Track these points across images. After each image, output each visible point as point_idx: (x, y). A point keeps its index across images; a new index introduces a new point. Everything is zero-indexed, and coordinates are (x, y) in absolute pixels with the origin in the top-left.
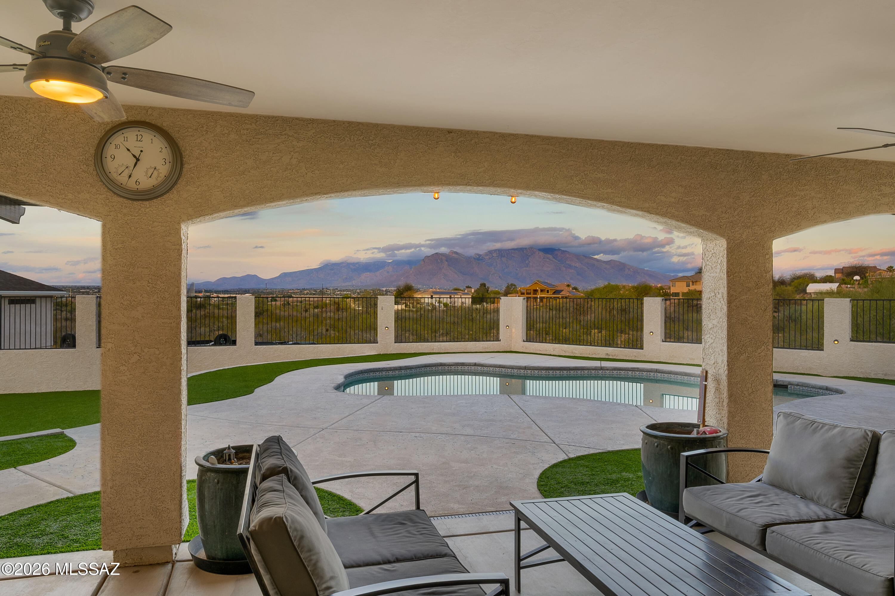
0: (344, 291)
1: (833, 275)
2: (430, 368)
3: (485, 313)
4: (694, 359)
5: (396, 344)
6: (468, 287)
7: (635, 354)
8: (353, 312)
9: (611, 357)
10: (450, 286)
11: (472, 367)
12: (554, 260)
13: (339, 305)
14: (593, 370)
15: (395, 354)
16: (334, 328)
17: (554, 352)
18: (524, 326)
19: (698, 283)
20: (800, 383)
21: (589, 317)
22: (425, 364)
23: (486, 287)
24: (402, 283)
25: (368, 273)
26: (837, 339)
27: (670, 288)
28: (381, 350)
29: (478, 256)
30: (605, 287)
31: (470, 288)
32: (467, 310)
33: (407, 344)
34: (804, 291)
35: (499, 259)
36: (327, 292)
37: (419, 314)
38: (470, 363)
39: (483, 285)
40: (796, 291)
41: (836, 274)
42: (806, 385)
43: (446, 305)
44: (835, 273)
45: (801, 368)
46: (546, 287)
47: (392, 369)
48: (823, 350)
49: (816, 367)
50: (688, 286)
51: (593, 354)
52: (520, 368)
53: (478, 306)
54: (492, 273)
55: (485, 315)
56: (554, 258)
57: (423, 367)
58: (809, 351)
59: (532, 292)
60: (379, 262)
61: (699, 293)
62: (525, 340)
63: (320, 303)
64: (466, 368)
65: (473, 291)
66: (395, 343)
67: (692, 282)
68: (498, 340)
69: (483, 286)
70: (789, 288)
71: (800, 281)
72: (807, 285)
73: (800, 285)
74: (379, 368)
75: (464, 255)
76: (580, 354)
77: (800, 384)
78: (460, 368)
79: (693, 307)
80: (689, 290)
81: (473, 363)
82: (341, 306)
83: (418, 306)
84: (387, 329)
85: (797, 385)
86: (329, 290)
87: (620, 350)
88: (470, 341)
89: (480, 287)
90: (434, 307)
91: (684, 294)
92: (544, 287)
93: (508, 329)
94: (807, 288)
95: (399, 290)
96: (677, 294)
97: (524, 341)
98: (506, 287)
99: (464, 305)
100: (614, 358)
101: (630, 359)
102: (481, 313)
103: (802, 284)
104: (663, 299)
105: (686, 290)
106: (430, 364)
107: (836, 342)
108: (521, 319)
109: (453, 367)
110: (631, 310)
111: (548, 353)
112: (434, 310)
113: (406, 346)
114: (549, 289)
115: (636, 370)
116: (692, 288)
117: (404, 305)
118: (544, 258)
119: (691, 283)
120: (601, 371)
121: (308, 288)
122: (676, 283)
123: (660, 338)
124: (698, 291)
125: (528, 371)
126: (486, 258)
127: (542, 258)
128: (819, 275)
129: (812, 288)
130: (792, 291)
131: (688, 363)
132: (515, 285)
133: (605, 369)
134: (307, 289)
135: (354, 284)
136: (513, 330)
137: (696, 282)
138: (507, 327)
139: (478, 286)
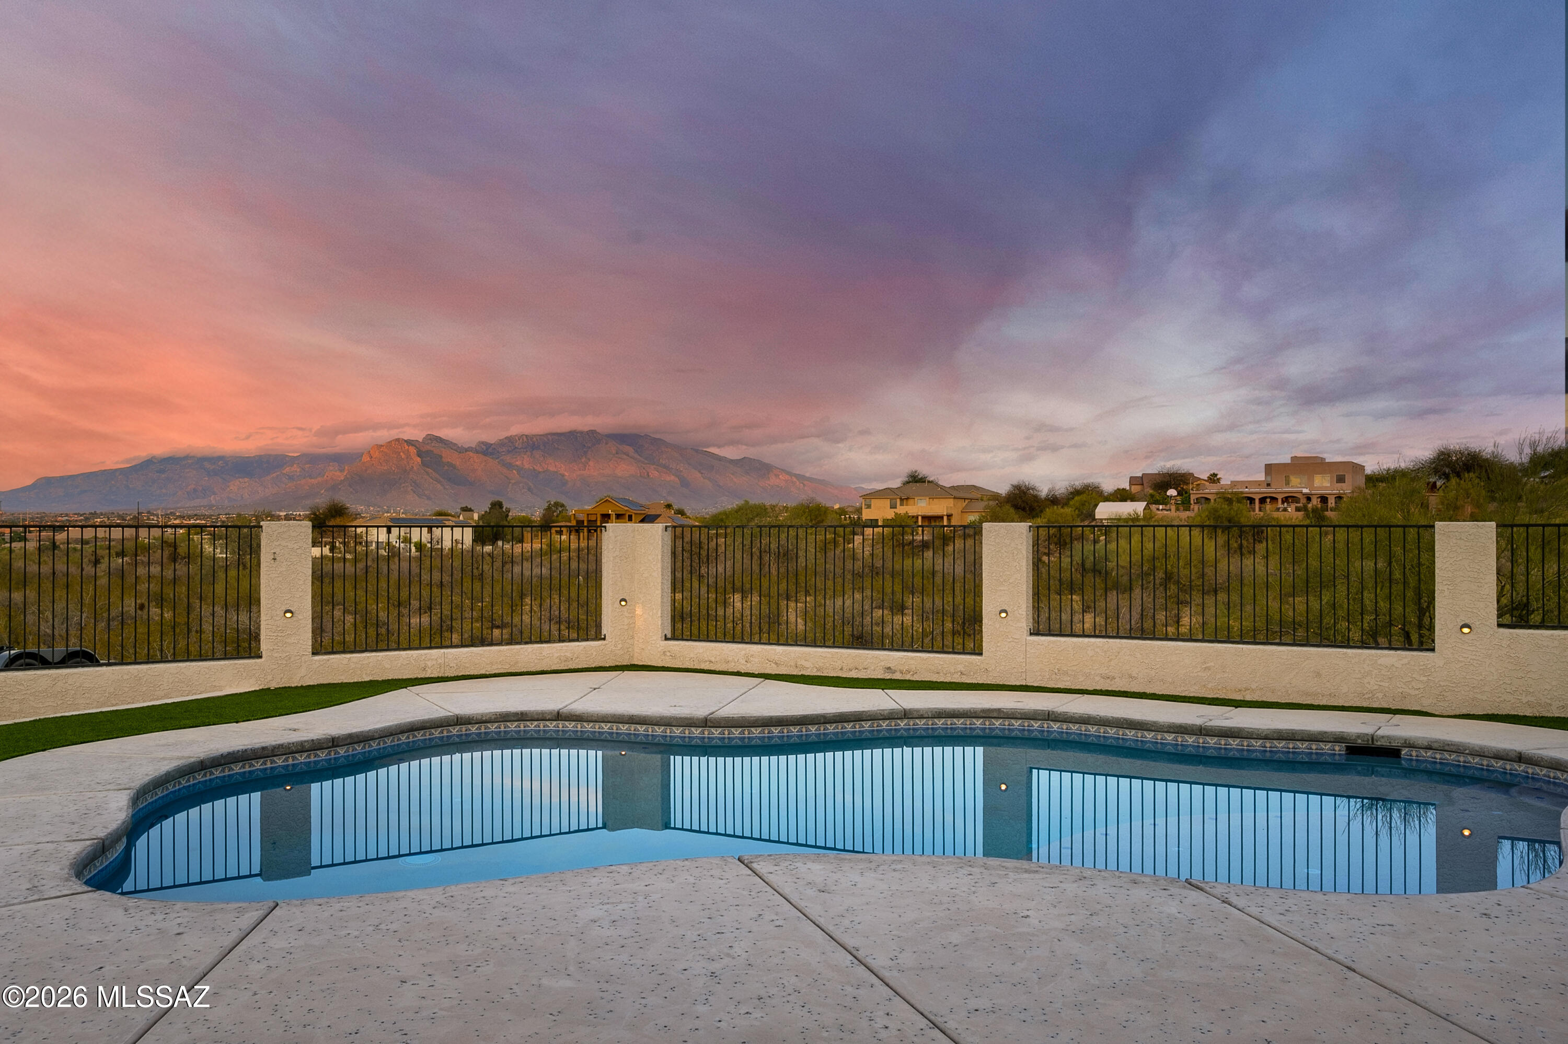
0: (190, 517)
1: (1128, 488)
2: (424, 735)
3: (506, 563)
4: (1114, 678)
5: (317, 658)
6: (466, 509)
7: (960, 668)
8: (208, 564)
9: (897, 676)
10: (424, 508)
11: (548, 723)
12: (636, 456)
13: (176, 549)
14: (885, 719)
15: (313, 686)
16: (161, 601)
17: (749, 665)
18: (665, 600)
19: (911, 501)
20: (1436, 741)
21: (721, 569)
22: (410, 723)
23: (504, 510)
24: (322, 501)
25: (246, 480)
26: (1467, 622)
27: (859, 511)
28: (270, 678)
29: (484, 447)
30: (739, 510)
31: (471, 510)
32: (468, 558)
33: (348, 656)
34: (1091, 516)
35: (529, 453)
36: (149, 519)
37: (361, 565)
38: (543, 713)
39: (497, 505)
40: (1078, 516)
41: (1133, 487)
42: (1453, 748)
43: (420, 546)
44: (1131, 484)
45: (1380, 695)
46: (626, 508)
47: (307, 746)
48: (1433, 650)
49: (1417, 692)
50: (893, 506)
51: (851, 670)
52: (689, 723)
53: (488, 548)
54: (513, 481)
55: (508, 566)
56: (636, 451)
57: (402, 732)
58: (1399, 652)
59: (599, 519)
60: (270, 455)
61: (914, 520)
62: (669, 636)
63: (129, 545)
64: (532, 726)
65: (476, 516)
66: (314, 654)
67: (901, 499)
68: (599, 636)
69: (497, 507)
70: (1067, 510)
71: (1083, 497)
72: (1096, 506)
73: (1083, 505)
74: (264, 748)
75: (455, 444)
76: (818, 670)
77: (1435, 745)
78: (512, 726)
79: (903, 547)
80: (896, 514)
81: (551, 713)
82: (180, 550)
83: (359, 548)
84: (289, 615)
85: (1429, 748)
86: (154, 515)
87: (923, 659)
88: (526, 643)
89: (490, 509)
90: (394, 553)
91: (887, 524)
92: (622, 509)
93: (625, 609)
94: (1096, 511)
95: (315, 514)
96: (873, 524)
97: (666, 639)
98: (546, 510)
99: (460, 546)
100: (908, 677)
101: (948, 679)
102: (498, 564)
103: (1087, 504)
104: (1030, 527)
105: (890, 514)
106: (424, 722)
107: (1466, 630)
108: (659, 580)
109: (493, 727)
110: (801, 554)
111: (732, 668)
112: (393, 556)
113: (345, 662)
114: (632, 512)
115: (995, 715)
116: (901, 510)
117: (328, 547)
118: (617, 453)
119: (898, 501)
120: (906, 721)
121: (103, 512)
122: (873, 500)
123: (1024, 625)
124: (913, 517)
125: (713, 730)
126: (501, 450)
127: (614, 452)
128: (1108, 486)
129: (1105, 511)
130: (1072, 516)
131: (1098, 688)
132: (562, 506)
133: (915, 715)
134: (102, 514)
135: (213, 502)
136: (639, 611)
137: (908, 499)
138: (623, 603)
139: (486, 507)
